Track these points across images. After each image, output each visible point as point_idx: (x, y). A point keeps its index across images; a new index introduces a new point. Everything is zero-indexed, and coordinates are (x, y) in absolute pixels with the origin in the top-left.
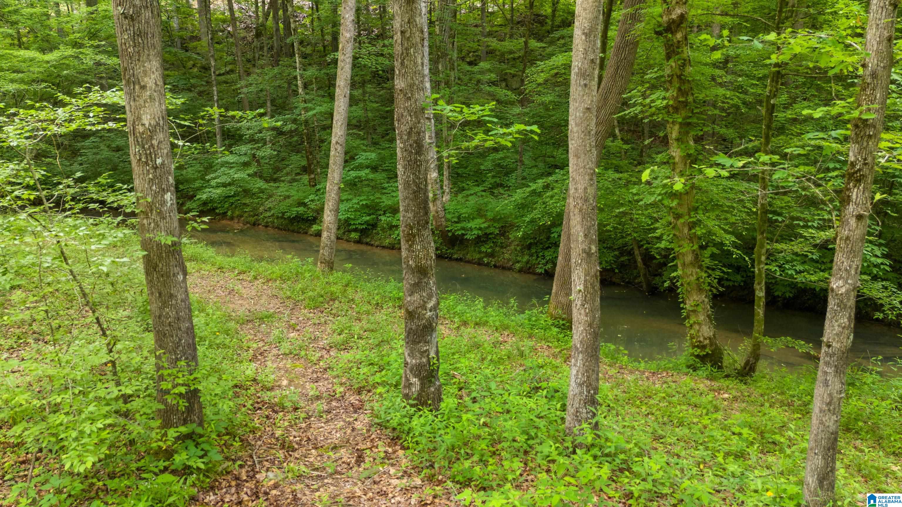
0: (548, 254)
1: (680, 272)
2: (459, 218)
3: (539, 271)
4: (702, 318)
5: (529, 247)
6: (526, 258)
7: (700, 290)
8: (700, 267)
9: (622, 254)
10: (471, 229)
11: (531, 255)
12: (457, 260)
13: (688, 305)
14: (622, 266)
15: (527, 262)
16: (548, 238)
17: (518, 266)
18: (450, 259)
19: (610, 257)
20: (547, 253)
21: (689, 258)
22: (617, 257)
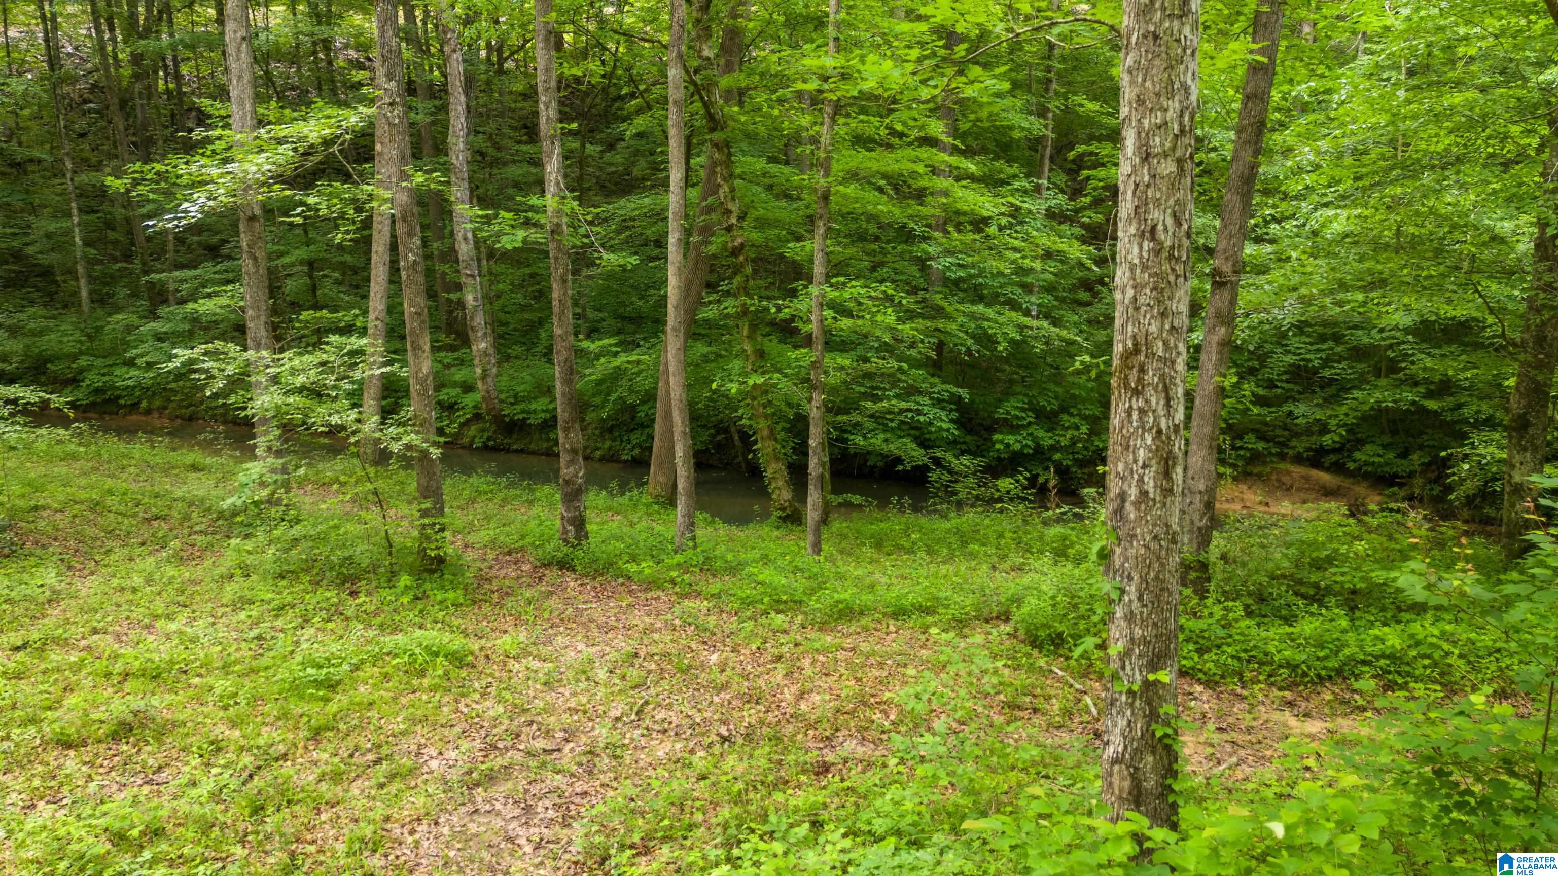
0: (636, 438)
1: (759, 445)
2: (515, 397)
3: (624, 458)
4: (780, 483)
5: (611, 430)
6: (608, 444)
7: (777, 459)
8: (776, 440)
9: (718, 433)
10: (535, 411)
11: (614, 440)
12: (517, 451)
13: (769, 473)
14: (719, 446)
15: (610, 448)
16: (633, 418)
17: (598, 454)
18: (508, 451)
19: (705, 436)
20: (632, 436)
21: (766, 433)
22: (713, 436)
